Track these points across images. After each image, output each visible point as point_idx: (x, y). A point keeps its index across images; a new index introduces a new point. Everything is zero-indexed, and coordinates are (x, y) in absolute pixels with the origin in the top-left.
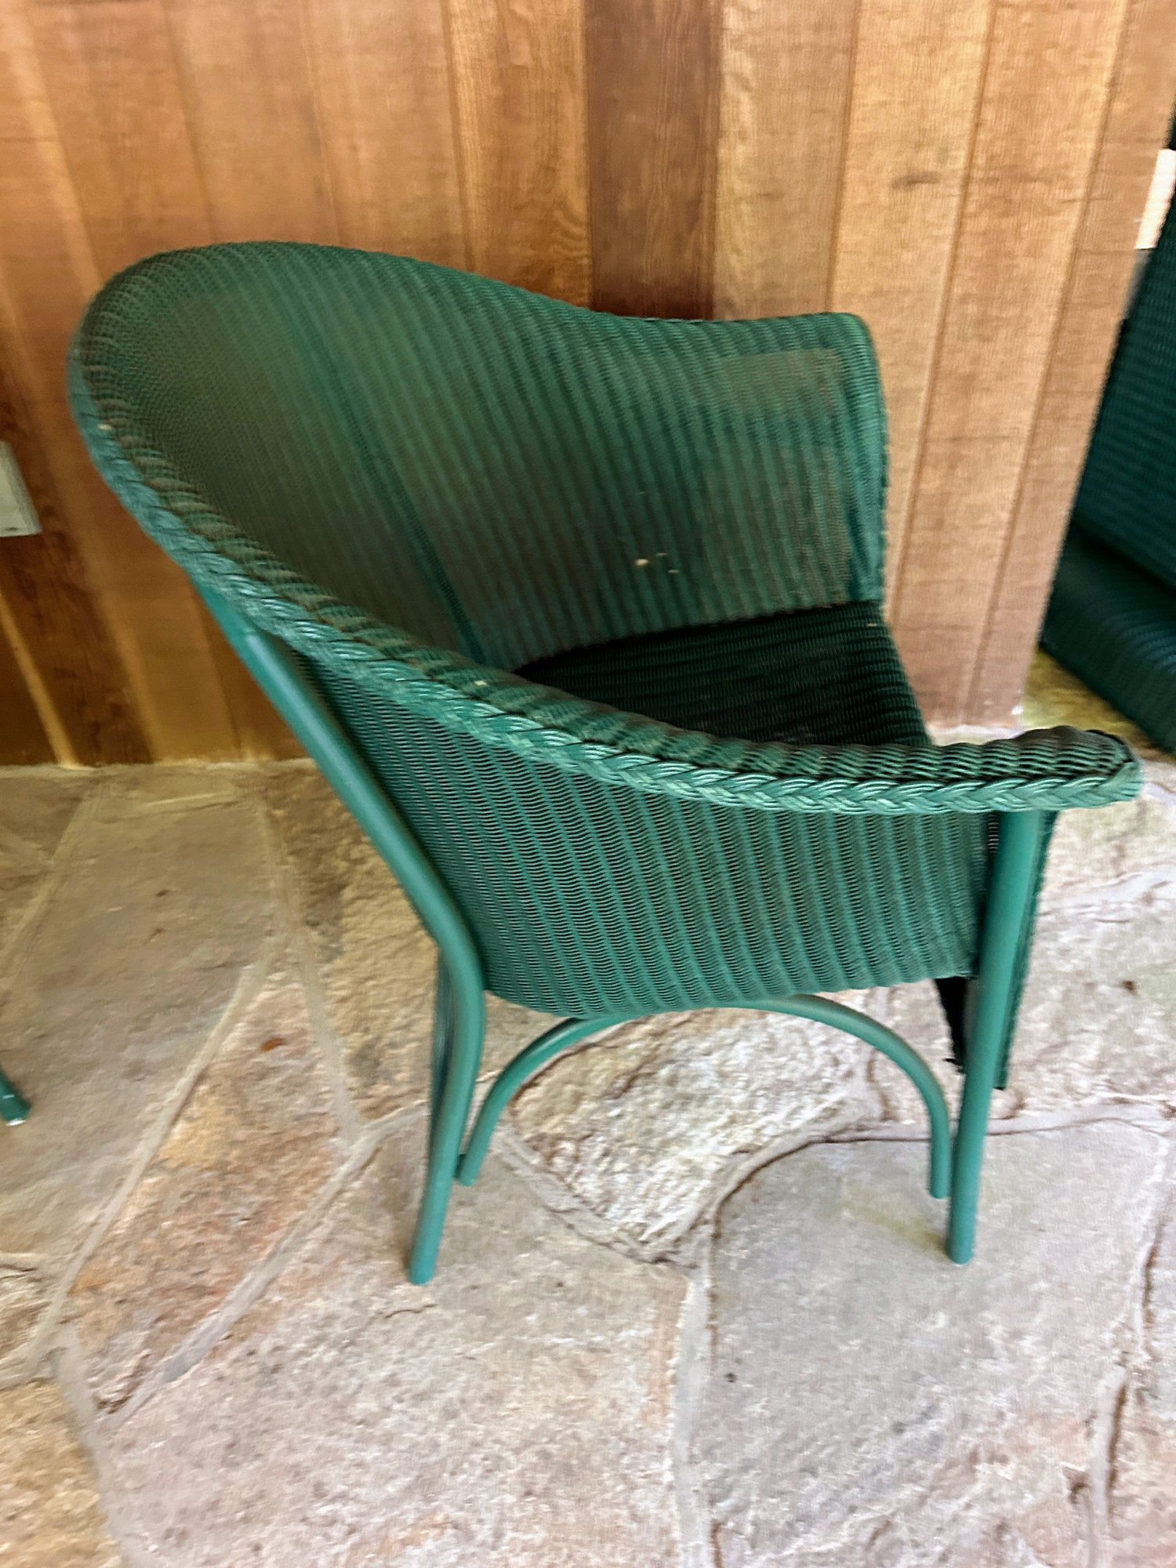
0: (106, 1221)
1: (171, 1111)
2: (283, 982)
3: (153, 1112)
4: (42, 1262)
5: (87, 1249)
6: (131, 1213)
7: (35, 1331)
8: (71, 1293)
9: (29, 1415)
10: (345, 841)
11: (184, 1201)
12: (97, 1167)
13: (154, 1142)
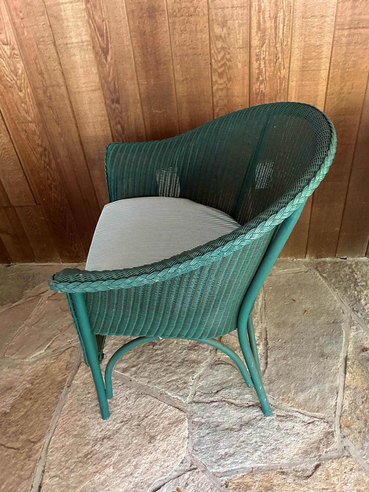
0: (339, 405)
1: (342, 369)
2: (357, 329)
3: (336, 369)
4: (324, 416)
5: (338, 413)
6: (347, 403)
7: (336, 439)
8: (340, 427)
9: (349, 468)
10: (352, 285)
11: (363, 400)
12: (327, 386)
13: (342, 379)
